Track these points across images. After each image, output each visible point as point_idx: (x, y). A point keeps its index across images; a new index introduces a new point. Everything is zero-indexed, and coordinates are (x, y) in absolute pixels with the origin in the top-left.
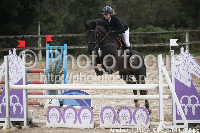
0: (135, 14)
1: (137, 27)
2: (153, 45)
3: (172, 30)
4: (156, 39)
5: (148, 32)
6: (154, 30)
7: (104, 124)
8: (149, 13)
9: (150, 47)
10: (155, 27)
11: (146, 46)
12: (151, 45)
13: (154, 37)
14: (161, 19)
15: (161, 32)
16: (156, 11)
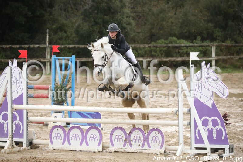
0: (156, 24)
1: (159, 39)
2: (176, 59)
3: (198, 43)
4: (179, 52)
5: (170, 45)
6: (178, 42)
7: (114, 147)
8: (172, 23)
10: (179, 38)
11: (167, 60)
12: (173, 59)
13: (177, 51)
14: (186, 30)
15: (184, 45)
16: (180, 21)
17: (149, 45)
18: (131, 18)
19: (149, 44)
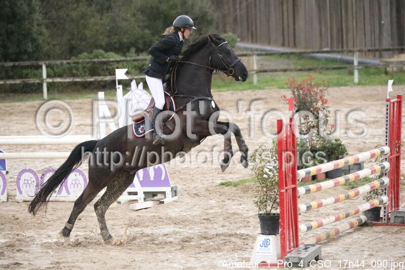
0: (76, 33)
1: (80, 52)
2: (103, 78)
3: (132, 56)
4: (107, 69)
5: (96, 60)
6: (105, 56)
7: (22, 195)
8: (97, 31)
9: (99, 82)
10: (106, 51)
11: (92, 79)
12: (99, 78)
13: (105, 67)
14: (115, 40)
15: (113, 59)
16: (108, 28)
17: (68, 61)
18: (43, 26)
19: (69, 59)
